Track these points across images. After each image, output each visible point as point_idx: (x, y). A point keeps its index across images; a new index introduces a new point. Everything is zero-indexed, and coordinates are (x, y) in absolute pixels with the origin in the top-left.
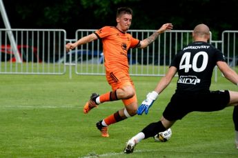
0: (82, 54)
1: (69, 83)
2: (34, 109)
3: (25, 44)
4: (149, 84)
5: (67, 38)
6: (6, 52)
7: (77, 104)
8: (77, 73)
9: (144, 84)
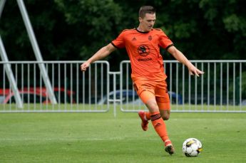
0: (127, 94)
1: (114, 120)
2: (79, 141)
3: (62, 86)
4: (204, 120)
5: (111, 70)
6: (41, 95)
7: (126, 136)
8: (122, 110)
9: (199, 120)
